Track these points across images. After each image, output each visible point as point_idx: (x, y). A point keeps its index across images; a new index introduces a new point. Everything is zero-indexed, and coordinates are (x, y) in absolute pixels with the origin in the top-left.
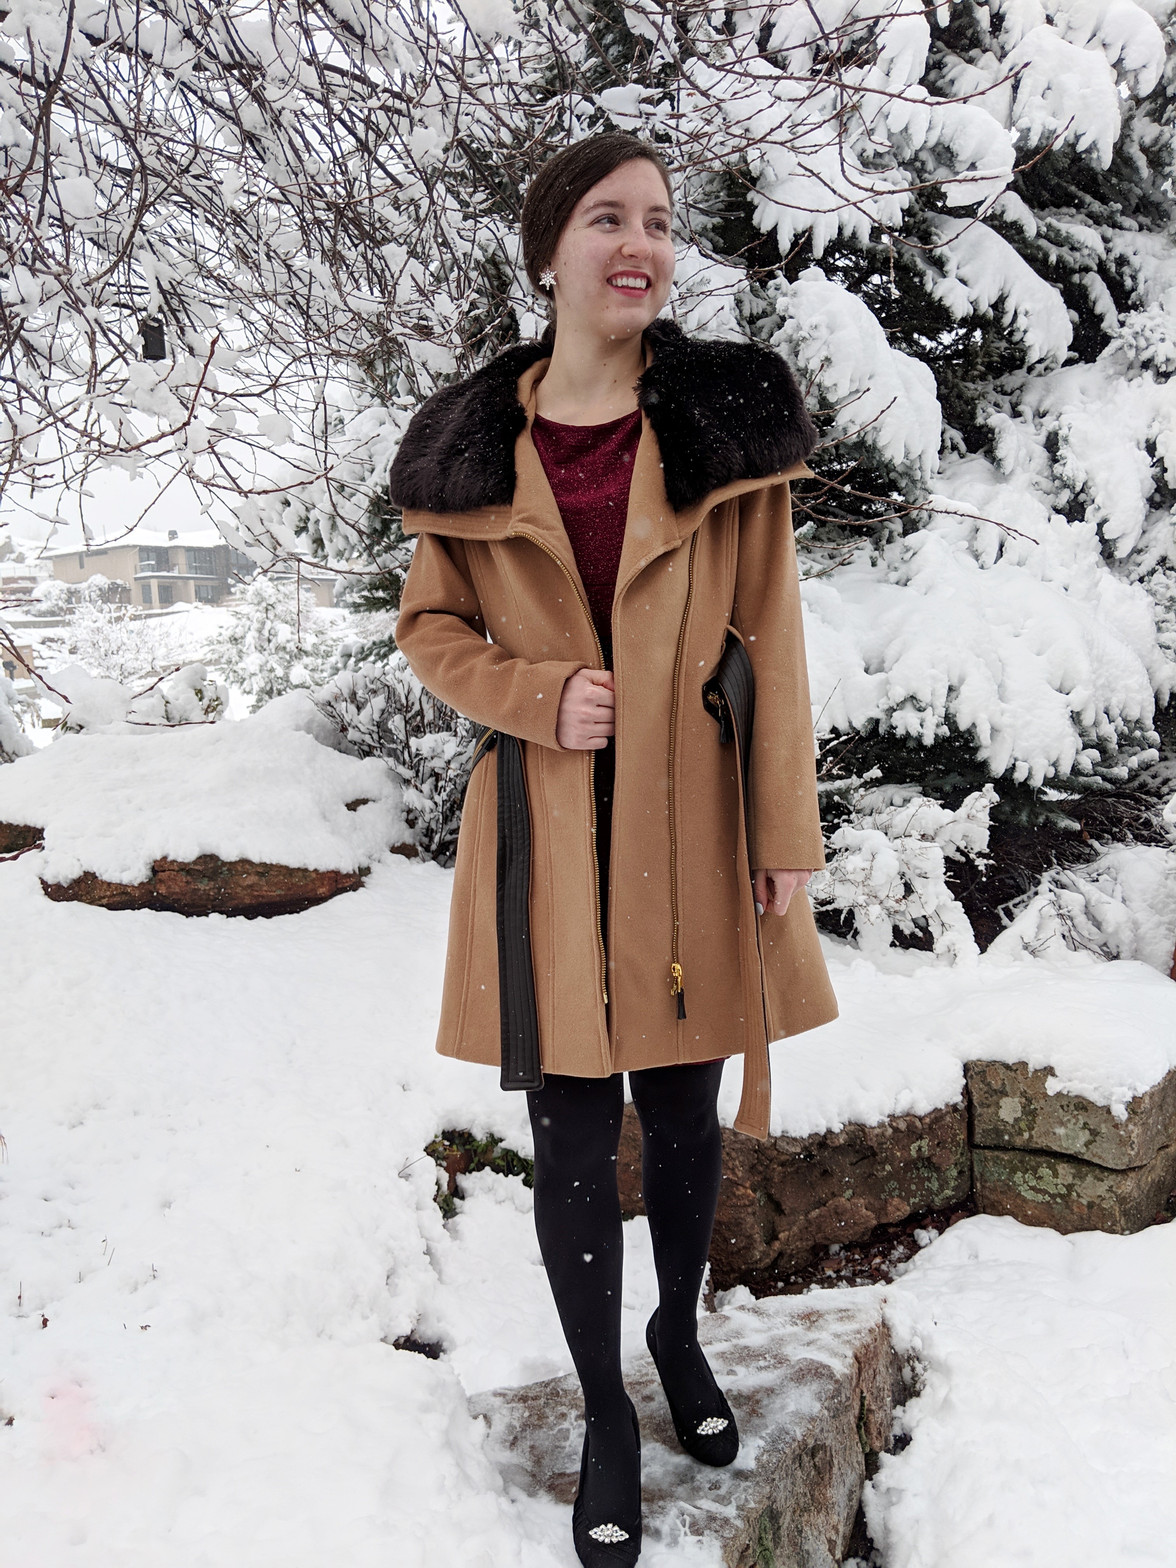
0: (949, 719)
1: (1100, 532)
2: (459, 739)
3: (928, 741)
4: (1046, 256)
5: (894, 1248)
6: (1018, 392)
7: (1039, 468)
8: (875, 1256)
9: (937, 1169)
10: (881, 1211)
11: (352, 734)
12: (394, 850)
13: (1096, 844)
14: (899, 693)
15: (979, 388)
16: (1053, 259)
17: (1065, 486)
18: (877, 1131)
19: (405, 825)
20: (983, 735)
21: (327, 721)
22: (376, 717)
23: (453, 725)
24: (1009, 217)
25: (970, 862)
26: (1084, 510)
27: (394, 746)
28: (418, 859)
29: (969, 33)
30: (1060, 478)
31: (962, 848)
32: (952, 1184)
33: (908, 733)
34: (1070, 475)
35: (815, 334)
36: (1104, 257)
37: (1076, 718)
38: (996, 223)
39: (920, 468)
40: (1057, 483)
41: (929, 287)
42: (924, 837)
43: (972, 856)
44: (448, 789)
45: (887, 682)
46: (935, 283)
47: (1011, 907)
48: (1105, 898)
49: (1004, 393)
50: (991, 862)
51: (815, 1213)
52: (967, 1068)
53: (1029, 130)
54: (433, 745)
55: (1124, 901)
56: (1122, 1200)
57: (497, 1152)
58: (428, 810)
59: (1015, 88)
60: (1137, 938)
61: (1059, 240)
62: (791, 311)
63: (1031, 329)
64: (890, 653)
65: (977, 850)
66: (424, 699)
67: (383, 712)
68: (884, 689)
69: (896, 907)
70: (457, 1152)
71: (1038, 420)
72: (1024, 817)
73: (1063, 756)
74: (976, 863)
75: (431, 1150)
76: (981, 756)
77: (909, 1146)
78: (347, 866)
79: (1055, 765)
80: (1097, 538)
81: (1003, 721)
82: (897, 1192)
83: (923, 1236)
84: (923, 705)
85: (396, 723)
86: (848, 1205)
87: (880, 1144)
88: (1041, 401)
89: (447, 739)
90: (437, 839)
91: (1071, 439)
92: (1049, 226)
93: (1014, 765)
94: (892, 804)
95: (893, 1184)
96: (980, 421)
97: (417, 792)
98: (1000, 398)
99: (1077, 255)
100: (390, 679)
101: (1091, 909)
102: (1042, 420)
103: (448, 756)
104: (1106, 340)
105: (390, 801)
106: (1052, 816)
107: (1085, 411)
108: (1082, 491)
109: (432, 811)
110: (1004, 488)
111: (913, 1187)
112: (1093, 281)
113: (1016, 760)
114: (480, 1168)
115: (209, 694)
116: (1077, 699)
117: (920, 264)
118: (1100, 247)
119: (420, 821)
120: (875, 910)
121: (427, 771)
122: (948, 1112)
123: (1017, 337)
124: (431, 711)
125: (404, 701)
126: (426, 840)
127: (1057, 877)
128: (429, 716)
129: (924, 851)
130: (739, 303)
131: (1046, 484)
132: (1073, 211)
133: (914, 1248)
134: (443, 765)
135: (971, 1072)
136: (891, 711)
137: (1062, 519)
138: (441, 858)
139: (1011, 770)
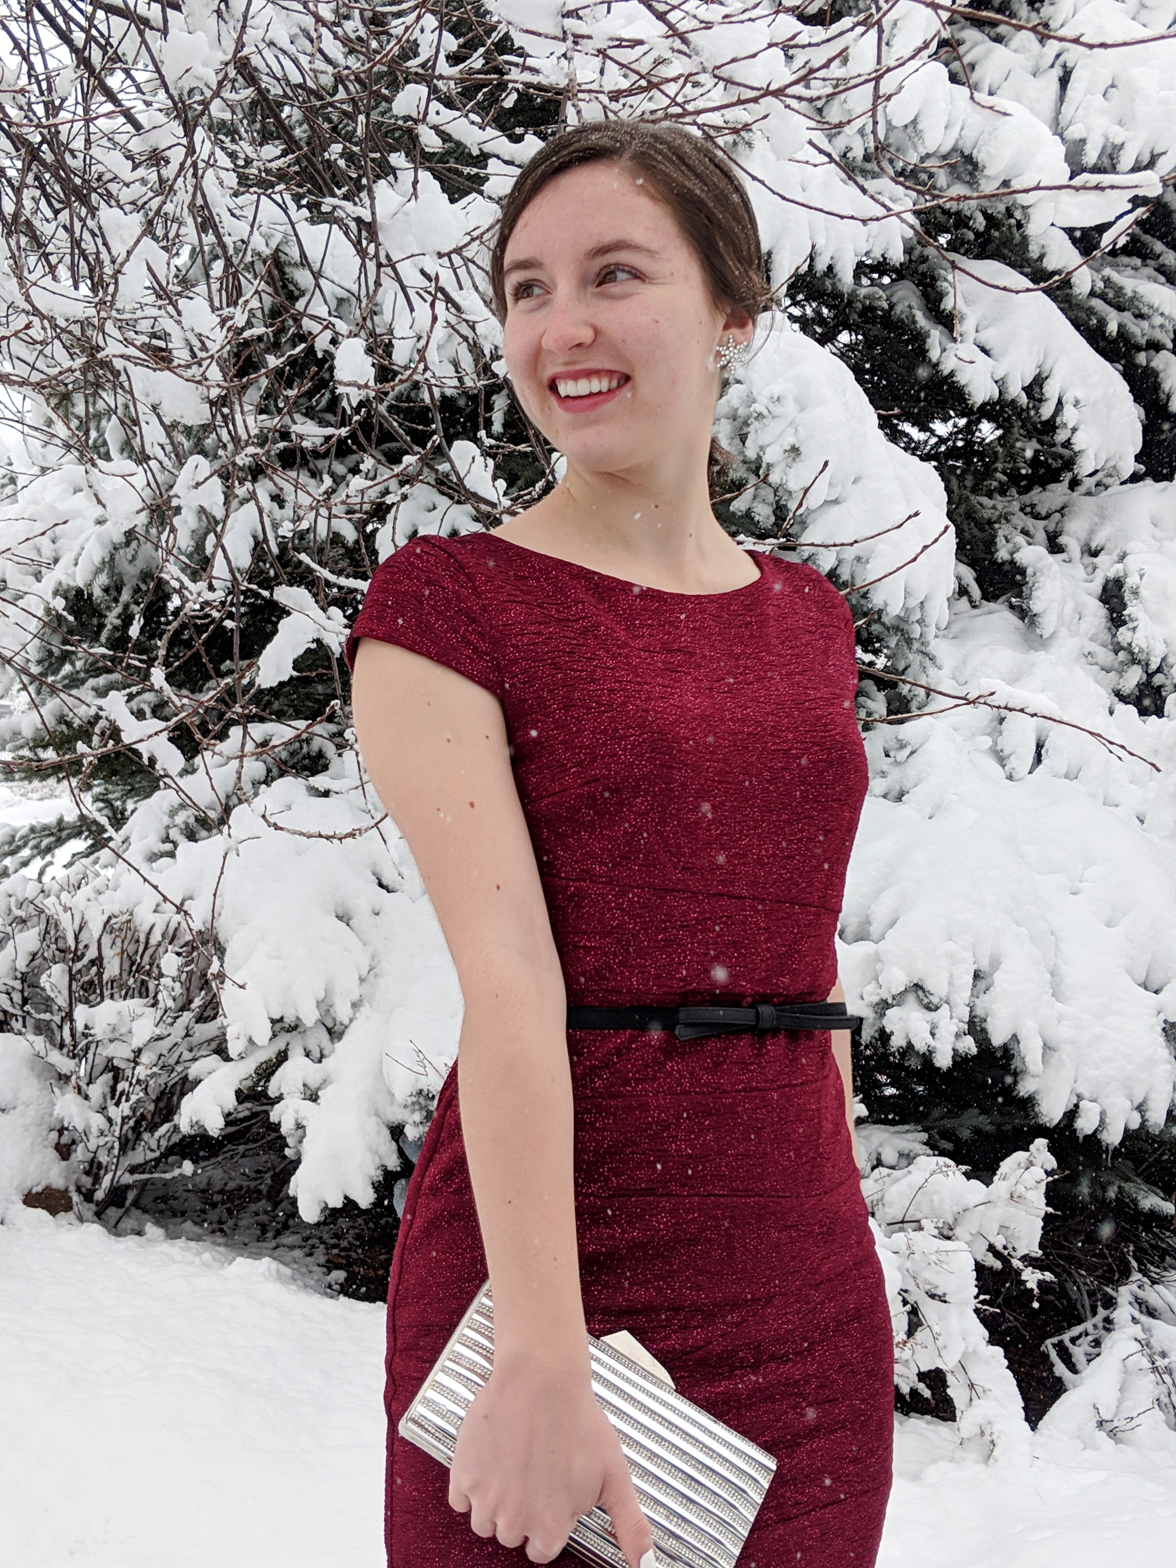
0: (976, 1027)
2: (160, 1013)
3: (943, 1060)
4: (1102, 322)
6: (1057, 515)
7: (1092, 631)
12: (30, 1201)
14: (895, 978)
15: (1000, 506)
16: (1112, 328)
17: (1134, 660)
19: (53, 1154)
20: (1030, 1054)
23: (152, 985)
24: (1051, 263)
25: (1011, 1271)
26: (1162, 699)
27: (47, 1016)
28: (71, 1216)
30: (1129, 649)
31: (999, 1247)
33: (910, 1045)
34: (1144, 646)
35: (776, 409)
37: (1170, 1031)
38: (1033, 270)
39: (921, 622)
40: (1122, 655)
41: (934, 354)
42: (941, 1230)
43: (1016, 1263)
44: (134, 1098)
45: (877, 958)
46: (944, 350)
47: (1067, 1343)
49: (1037, 516)
50: (1048, 1276)
53: (1083, 141)
54: (113, 1020)
58: (95, 1132)
59: (1064, 81)
61: (1121, 303)
63: (1082, 427)
64: (880, 911)
65: (1022, 1252)
66: (107, 940)
68: (873, 969)
71: (1088, 560)
73: (1153, 1095)
74: (1024, 1277)
79: (1141, 1108)
81: (1061, 1033)
84: (935, 1000)
85: (54, 979)
88: (1092, 532)
89: (139, 1011)
90: (106, 1182)
91: (1143, 592)
92: (1108, 282)
93: (1077, 1106)
96: (1002, 554)
97: (79, 1099)
98: (1030, 523)
99: (1145, 324)
100: (50, 903)
102: (1095, 560)
103: (138, 1041)
105: (31, 1112)
107: (1160, 550)
108: (1159, 670)
109: (102, 1133)
110: (1041, 655)
112: (1166, 361)
113: (1080, 1097)
117: (922, 321)
119: (80, 1148)
121: (100, 1062)
123: (1061, 436)
124: (117, 961)
125: (71, 942)
126: (87, 1181)
127: (1140, 1293)
128: (112, 968)
129: (943, 1257)
131: (1105, 656)
134: (128, 1055)
136: (883, 1006)
137: (1132, 710)
138: (113, 1213)
139: (1072, 1114)
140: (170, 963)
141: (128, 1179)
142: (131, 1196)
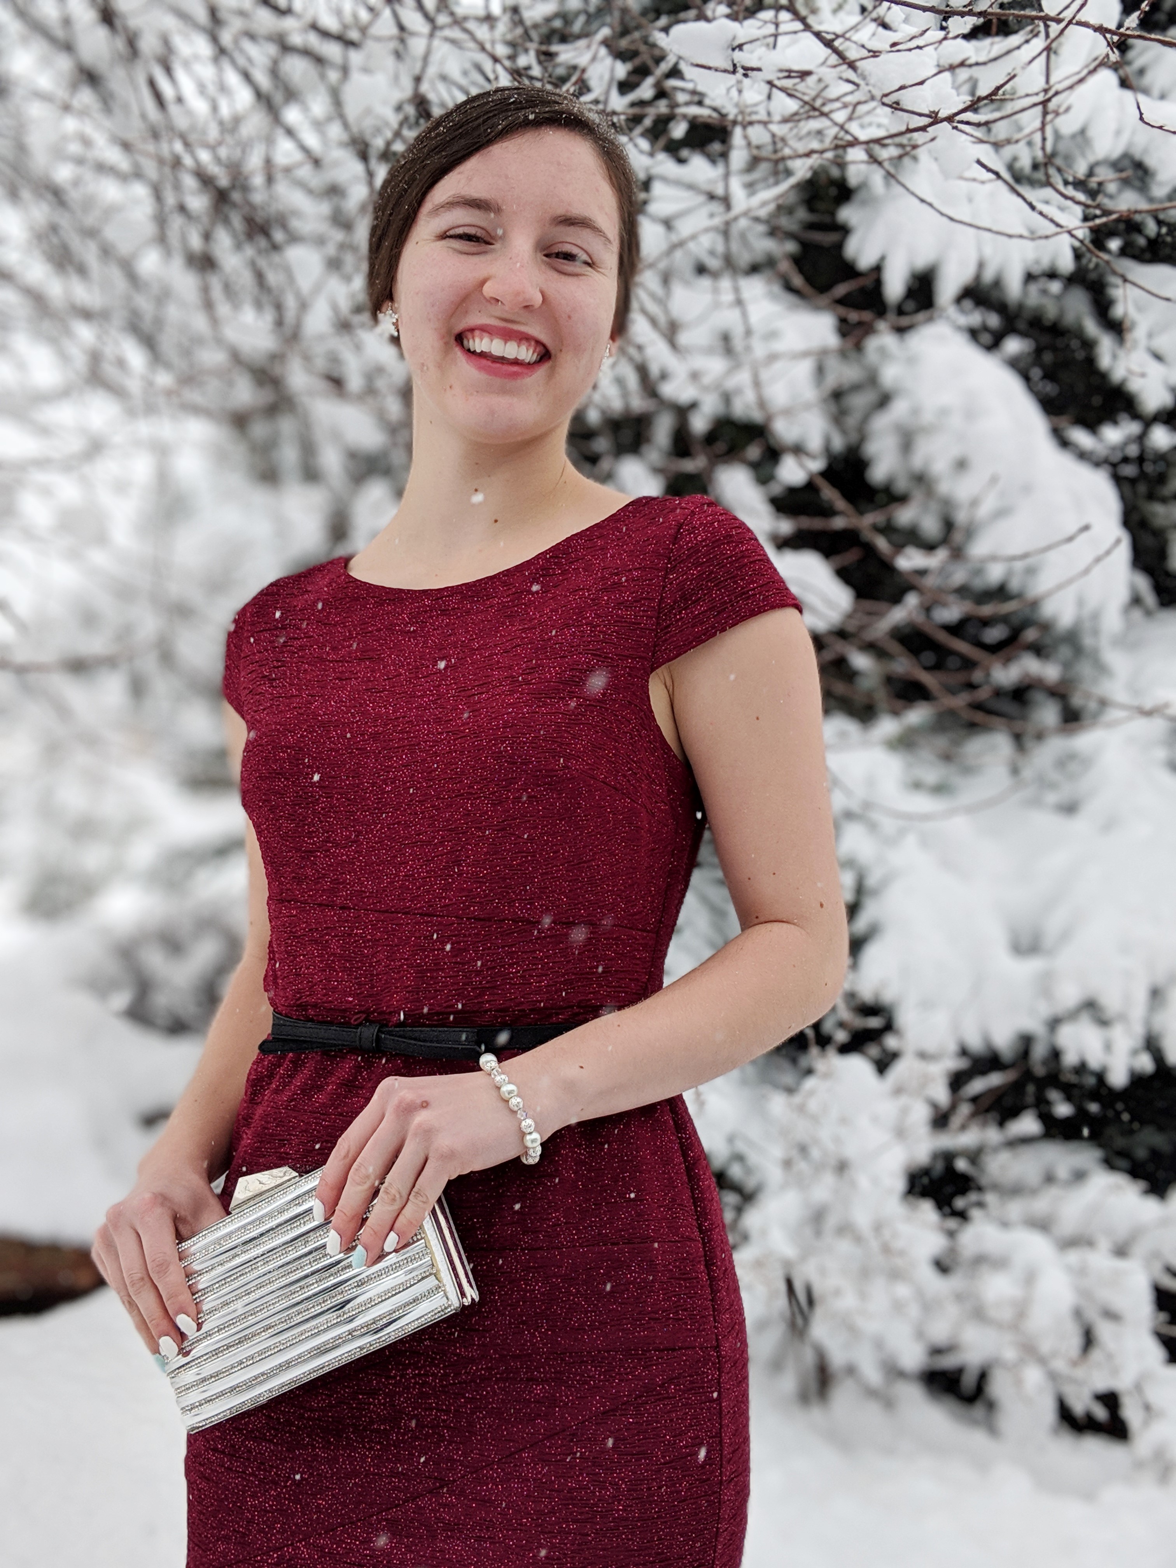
0: (1152, 1044)
3: (1118, 1078)
14: (1067, 994)
33: (1083, 1064)
35: (944, 422)
41: (1104, 363)
45: (1048, 973)
46: (1113, 357)
62: (905, 385)
64: (1053, 925)
68: (1043, 984)
69: (1067, 1370)
84: (1108, 1016)
94: (1054, 1180)
117: (1091, 329)
129: (1117, 1274)
130: (820, 367)
136: (1054, 1023)
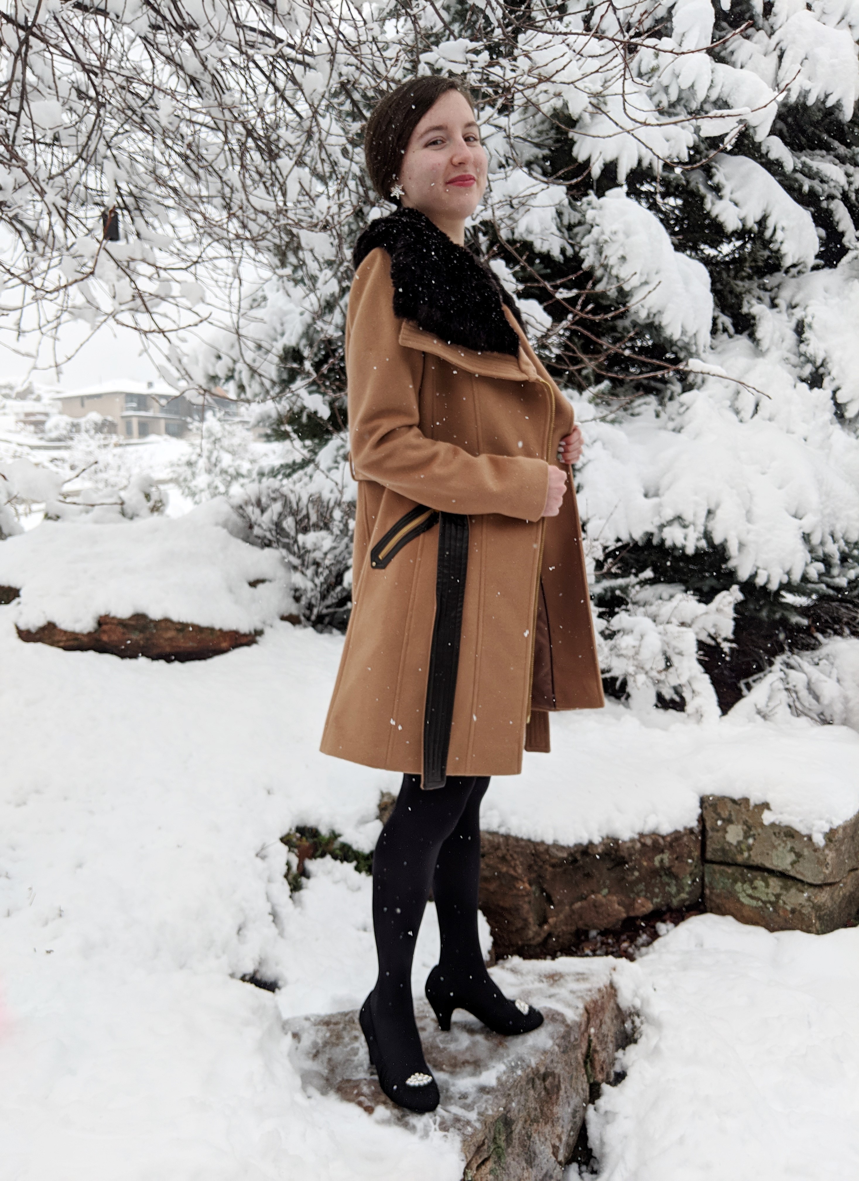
0: (707, 536)
1: (834, 398)
2: (334, 537)
3: (690, 551)
4: (801, 186)
5: (640, 936)
6: (776, 289)
7: (788, 347)
8: (624, 941)
9: (676, 877)
10: (629, 906)
11: (257, 531)
12: (283, 618)
13: (820, 636)
14: (669, 514)
15: (747, 286)
16: (806, 188)
17: (808, 361)
18: (629, 845)
19: (292, 601)
20: (733, 549)
21: (239, 521)
22: (275, 518)
23: (330, 525)
24: (772, 156)
25: (718, 644)
26: (822, 380)
27: (287, 540)
28: (301, 626)
29: (747, 15)
30: (805, 355)
31: (712, 634)
32: (687, 889)
33: (674, 545)
34: (813, 353)
35: (614, 238)
36: (846, 188)
37: (806, 538)
38: (763, 160)
39: (696, 344)
40: (802, 358)
41: (708, 207)
42: (683, 624)
43: (719, 640)
44: (325, 574)
45: (660, 505)
46: (713, 204)
47: (750, 682)
48: (823, 677)
49: (766, 290)
51: (578, 905)
52: (703, 801)
53: (790, 90)
54: (314, 540)
55: (838, 681)
56: (817, 908)
57: (336, 845)
58: (309, 589)
59: (780, 58)
60: (847, 710)
61: (811, 174)
62: (598, 221)
63: (786, 241)
64: (664, 483)
65: (723, 636)
66: (310, 506)
67: (280, 514)
68: (658, 510)
69: (658, 676)
70: (306, 843)
71: (790, 311)
72: (764, 614)
73: (794, 567)
74: (723, 646)
75: (286, 840)
76: (731, 564)
77: (653, 858)
78: (245, 627)
79: (788, 573)
80: (832, 402)
81: (749, 538)
82: (643, 893)
83: (662, 927)
84: (687, 523)
85: (289, 524)
86: (604, 901)
87: (630, 855)
88: (793, 296)
89: (325, 536)
90: (315, 611)
91: (815, 326)
92: (804, 164)
93: (756, 572)
94: (661, 598)
95: (642, 886)
96: (745, 310)
97: (302, 576)
98: (762, 293)
99: (825, 186)
100: (285, 490)
101: (812, 686)
102: (793, 311)
103: (325, 549)
104: (844, 251)
105: (282, 582)
106: (786, 613)
107: (825, 304)
108: (822, 365)
109: (312, 590)
110: (760, 360)
111: (657, 890)
112: (837, 206)
113: (758, 568)
114: (323, 856)
115: (155, 497)
116: (808, 523)
118: (843, 180)
119: (304, 598)
120: (641, 678)
121: (311, 560)
122: (685, 834)
123: (775, 247)
124: (315, 515)
125: (295, 507)
126: (307, 612)
127: (788, 660)
128: (314, 518)
130: (560, 214)
131: (794, 359)
132: (824, 152)
133: (655, 936)
134: (322, 556)
135: (706, 804)
136: (662, 527)
137: (805, 386)
138: (319, 626)
139: (754, 576)
140: (337, 514)
141: (325, 611)
142: (327, 620)
